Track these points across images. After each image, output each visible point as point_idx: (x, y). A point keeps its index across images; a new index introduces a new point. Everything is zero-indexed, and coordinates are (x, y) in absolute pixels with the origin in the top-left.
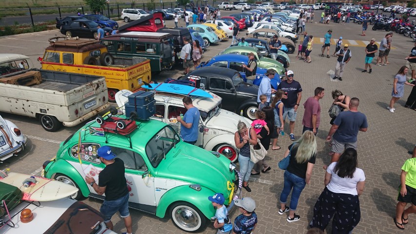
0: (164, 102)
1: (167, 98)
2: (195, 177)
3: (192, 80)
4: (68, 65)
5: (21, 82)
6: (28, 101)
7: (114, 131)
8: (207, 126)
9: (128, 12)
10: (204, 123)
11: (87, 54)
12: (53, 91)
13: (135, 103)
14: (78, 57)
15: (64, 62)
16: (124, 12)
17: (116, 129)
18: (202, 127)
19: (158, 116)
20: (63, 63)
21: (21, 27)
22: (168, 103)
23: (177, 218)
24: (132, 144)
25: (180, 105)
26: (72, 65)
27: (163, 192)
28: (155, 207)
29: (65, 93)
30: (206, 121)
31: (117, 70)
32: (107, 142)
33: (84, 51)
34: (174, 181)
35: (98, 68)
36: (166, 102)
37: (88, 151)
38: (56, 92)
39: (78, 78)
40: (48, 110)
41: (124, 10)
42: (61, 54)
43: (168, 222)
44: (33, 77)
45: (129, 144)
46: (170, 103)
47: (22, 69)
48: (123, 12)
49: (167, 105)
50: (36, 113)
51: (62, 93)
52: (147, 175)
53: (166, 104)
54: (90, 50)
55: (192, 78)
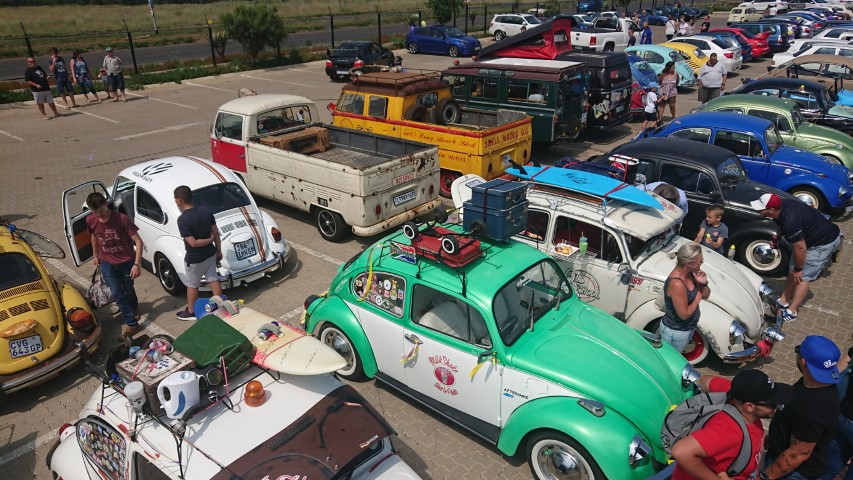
0: (549, 207)
1: (554, 199)
2: (595, 383)
3: (619, 164)
4: (378, 120)
5: (296, 146)
6: (300, 180)
7: (435, 255)
8: (639, 271)
9: (504, 20)
10: (634, 264)
11: (412, 101)
12: (341, 167)
13: (485, 203)
14: (396, 105)
15: (370, 114)
16: (497, 20)
17: (440, 253)
18: (628, 272)
19: (532, 235)
20: (368, 116)
21: (314, 50)
22: (556, 210)
23: (541, 465)
24: (468, 288)
25: (583, 216)
26: (383, 121)
27: (519, 401)
28: (499, 430)
29: (362, 173)
30: (640, 259)
31: (464, 134)
32: (418, 277)
33: (407, 95)
34: (545, 383)
35: (429, 129)
36: (553, 207)
37: (383, 289)
38: (347, 168)
39: (390, 146)
40: (330, 200)
41: (496, 16)
42: (367, 98)
43: (520, 468)
44: (314, 139)
45: (461, 286)
46: (562, 211)
47: (299, 123)
48: (493, 22)
49: (554, 215)
50: (312, 205)
51: (357, 171)
52: (490, 357)
53: (552, 212)
54: (419, 92)
55: (618, 160)
